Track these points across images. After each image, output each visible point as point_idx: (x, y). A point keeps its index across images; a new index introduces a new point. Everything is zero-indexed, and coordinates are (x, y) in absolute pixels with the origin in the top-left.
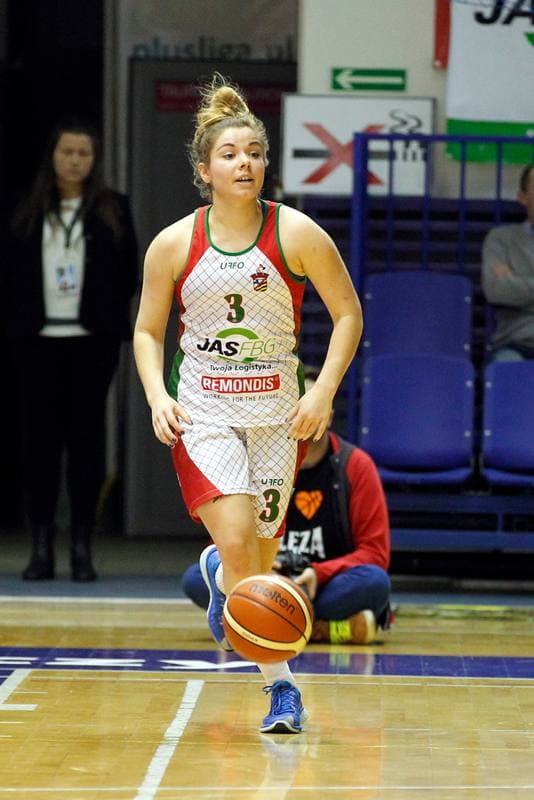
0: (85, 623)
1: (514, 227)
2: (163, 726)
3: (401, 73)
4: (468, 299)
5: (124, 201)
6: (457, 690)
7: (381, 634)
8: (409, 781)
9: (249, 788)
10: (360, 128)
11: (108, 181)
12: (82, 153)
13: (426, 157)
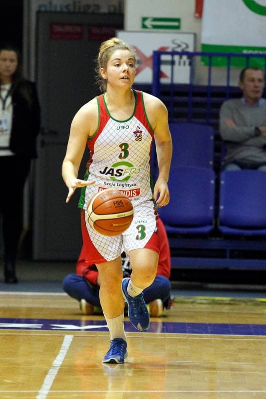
0: (11, 305)
1: (236, 100)
2: (52, 359)
3: (178, 20)
4: (212, 138)
5: (33, 86)
6: (205, 341)
7: (166, 312)
8: (179, 388)
9: (96, 391)
10: (156, 48)
11: (25, 75)
12: (12, 60)
13: (190, 64)
